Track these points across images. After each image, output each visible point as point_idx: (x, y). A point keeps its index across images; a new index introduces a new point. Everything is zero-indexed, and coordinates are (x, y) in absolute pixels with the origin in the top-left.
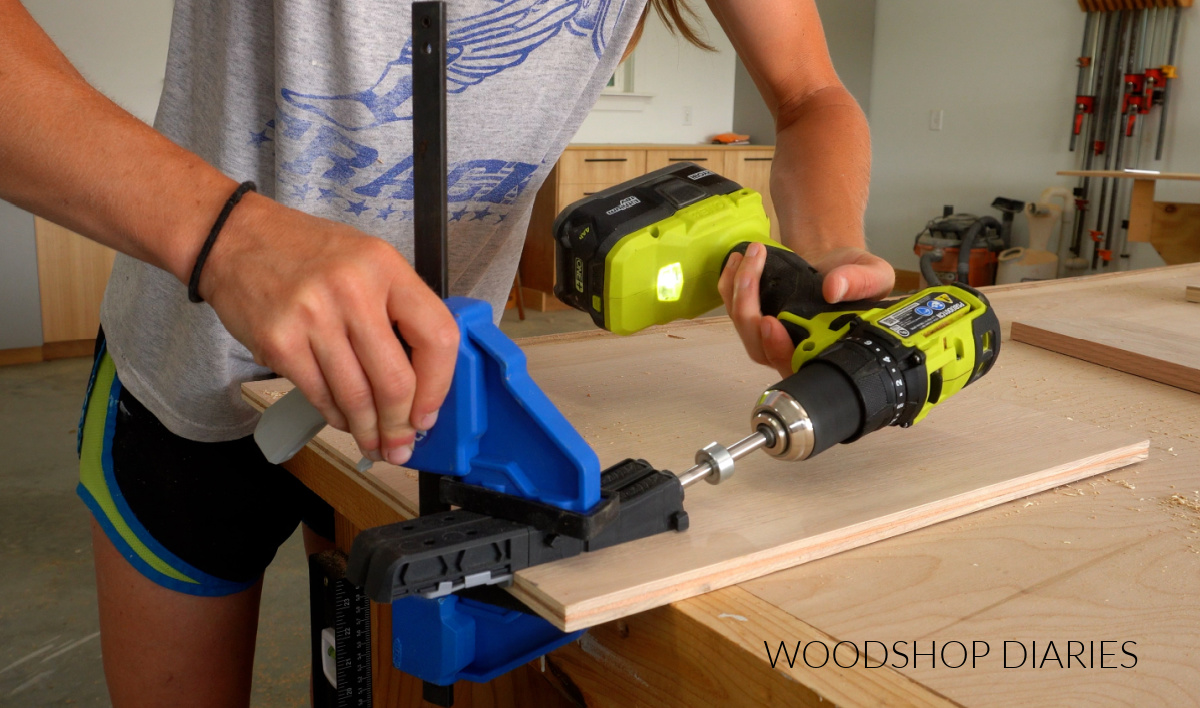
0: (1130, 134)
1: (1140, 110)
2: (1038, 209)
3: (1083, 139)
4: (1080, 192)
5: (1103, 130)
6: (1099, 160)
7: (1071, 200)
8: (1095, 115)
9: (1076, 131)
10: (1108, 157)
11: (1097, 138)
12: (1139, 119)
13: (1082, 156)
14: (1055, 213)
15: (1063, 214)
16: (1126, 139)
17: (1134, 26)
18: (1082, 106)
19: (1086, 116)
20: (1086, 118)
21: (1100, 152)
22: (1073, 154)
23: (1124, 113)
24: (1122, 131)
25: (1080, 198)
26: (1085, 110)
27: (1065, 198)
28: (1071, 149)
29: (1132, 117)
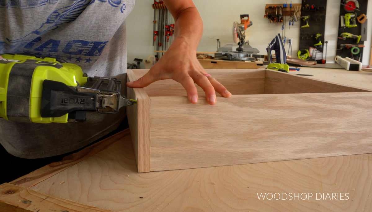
0: (168, 41)
1: (170, 35)
2: (147, 61)
3: (156, 42)
4: (157, 56)
5: (161, 40)
6: (160, 48)
7: (155, 58)
8: (159, 36)
9: (154, 40)
10: (163, 47)
11: (160, 42)
12: (170, 37)
13: (156, 47)
14: (152, 62)
15: (153, 62)
16: (167, 42)
17: (166, 13)
18: (155, 34)
19: (156, 36)
20: (156, 37)
21: (161, 46)
22: (154, 46)
23: (166, 36)
24: (165, 40)
25: (157, 58)
26: (156, 35)
27: (153, 58)
28: (153, 45)
29: (168, 37)
